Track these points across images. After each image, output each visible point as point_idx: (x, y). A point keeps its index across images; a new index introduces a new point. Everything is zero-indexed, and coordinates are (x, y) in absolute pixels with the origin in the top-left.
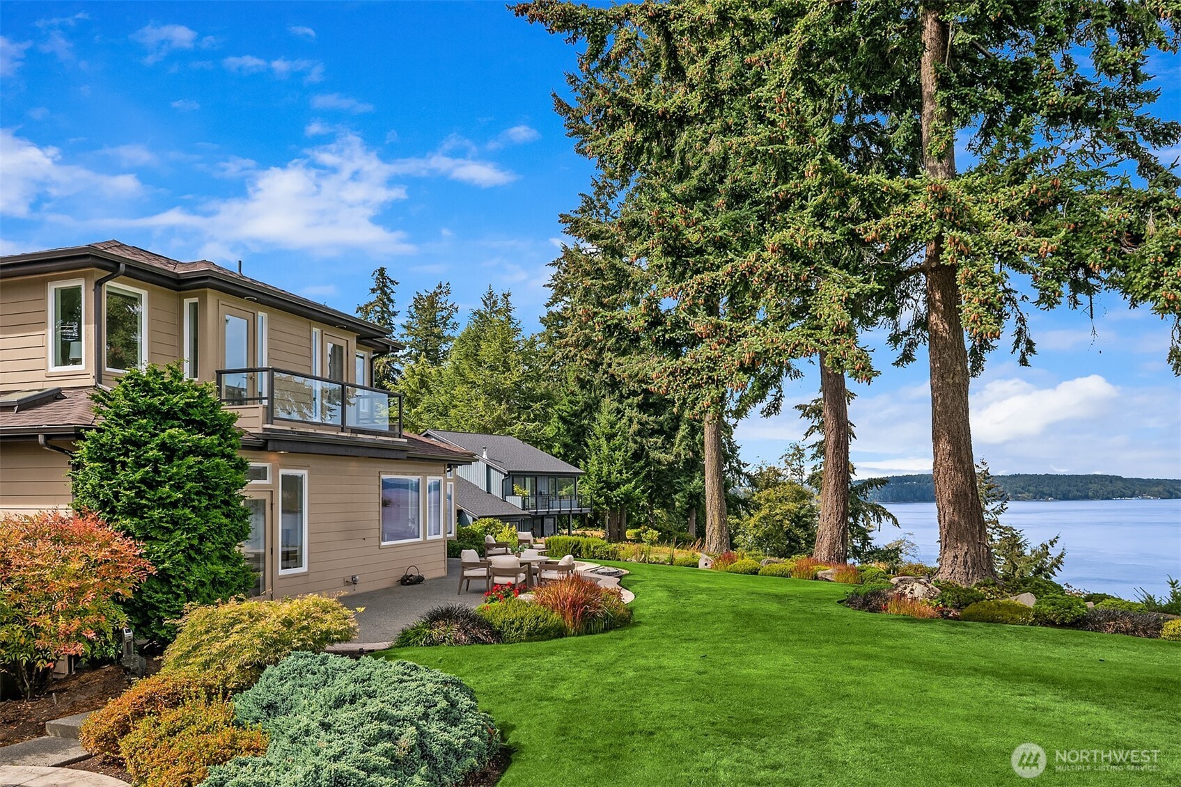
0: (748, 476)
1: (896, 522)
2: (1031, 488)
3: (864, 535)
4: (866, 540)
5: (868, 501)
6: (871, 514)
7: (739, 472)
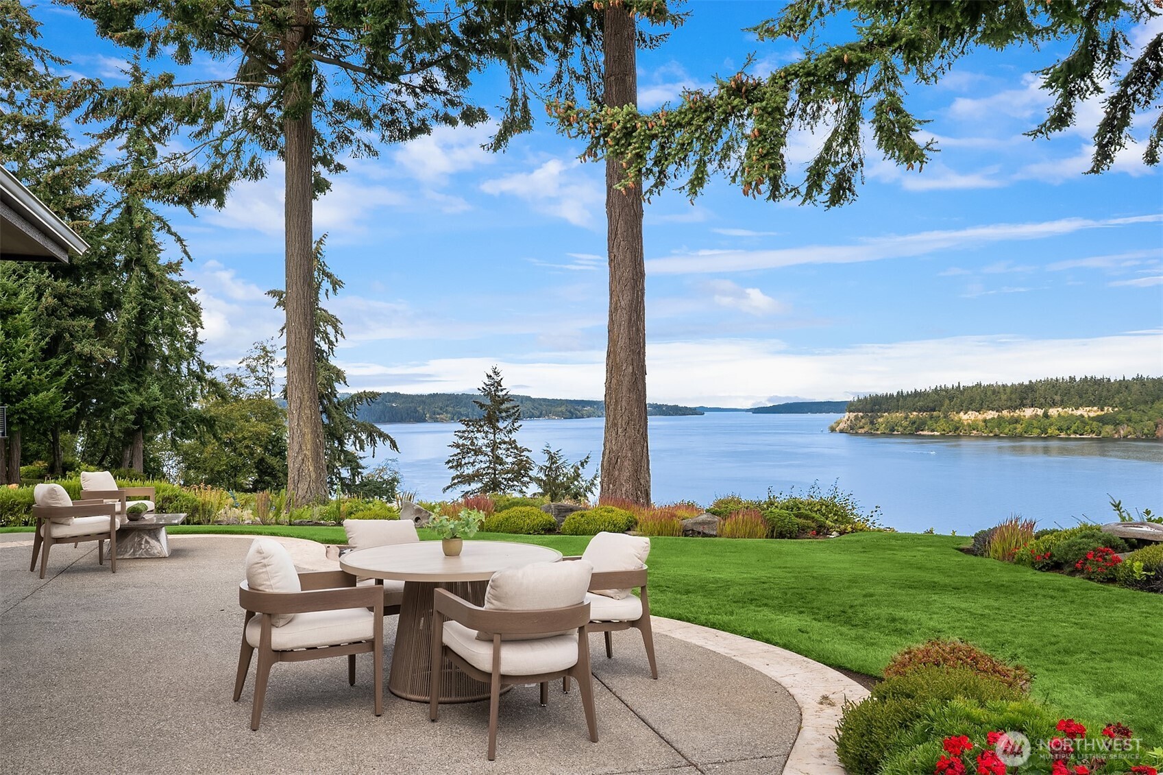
0: (213, 383)
1: (394, 445)
2: (450, 409)
3: (353, 463)
4: (355, 467)
5: (359, 419)
6: (364, 437)
7: (200, 378)
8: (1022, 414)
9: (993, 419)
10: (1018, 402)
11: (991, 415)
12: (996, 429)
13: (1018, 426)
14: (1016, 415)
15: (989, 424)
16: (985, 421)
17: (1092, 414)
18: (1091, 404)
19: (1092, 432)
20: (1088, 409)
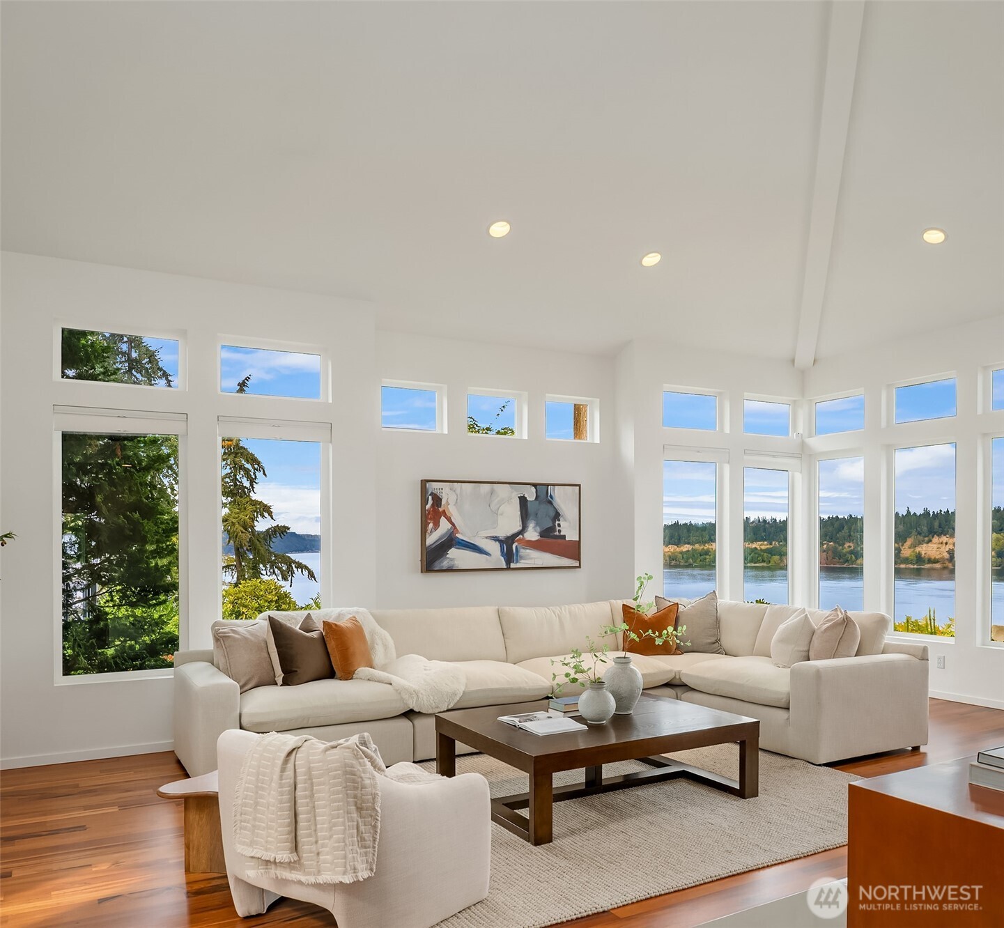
8: (710, 547)
9: (688, 551)
10: (707, 537)
11: (686, 548)
12: (691, 560)
13: (707, 557)
14: (705, 548)
15: (685, 556)
16: (681, 553)
17: (763, 547)
18: (763, 540)
19: (763, 561)
20: (760, 543)
